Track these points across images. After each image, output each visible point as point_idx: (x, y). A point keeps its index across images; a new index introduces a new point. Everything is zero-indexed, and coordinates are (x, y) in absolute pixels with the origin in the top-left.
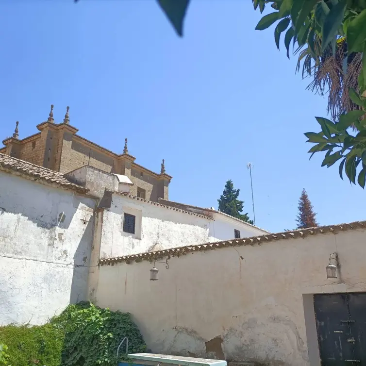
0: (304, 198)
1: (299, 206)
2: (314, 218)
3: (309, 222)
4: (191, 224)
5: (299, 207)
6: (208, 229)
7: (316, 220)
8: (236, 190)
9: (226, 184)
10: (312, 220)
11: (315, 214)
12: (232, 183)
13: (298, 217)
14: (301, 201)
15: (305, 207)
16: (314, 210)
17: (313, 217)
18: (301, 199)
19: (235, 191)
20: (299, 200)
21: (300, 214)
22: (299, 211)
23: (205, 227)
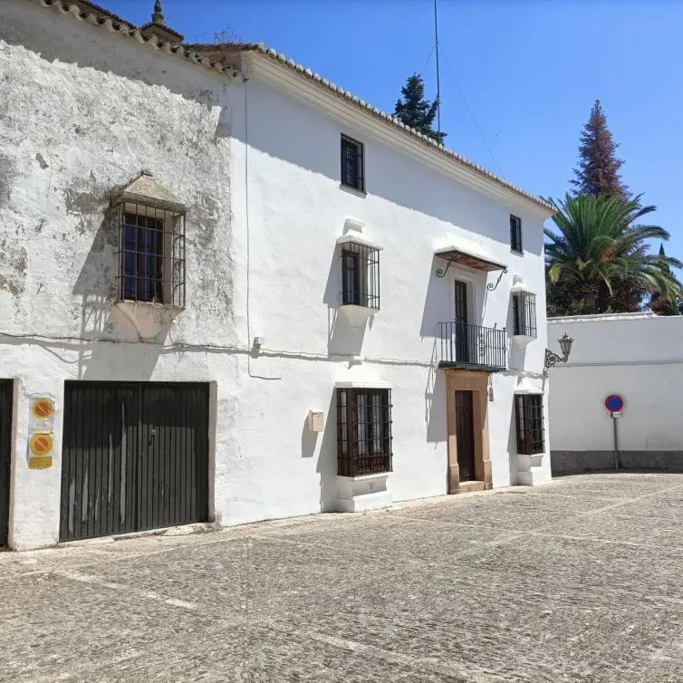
0: (596, 124)
1: (582, 145)
2: (618, 172)
3: (603, 183)
4: (134, 76)
5: (581, 149)
6: (217, 110)
7: (620, 179)
8: (430, 104)
9: (405, 84)
10: (610, 177)
11: (619, 164)
12: (421, 83)
13: (577, 172)
14: (590, 133)
15: (598, 147)
16: (617, 154)
17: (614, 170)
18: (589, 127)
19: (424, 106)
20: (584, 130)
21: (582, 166)
22: (582, 159)
23: (205, 97)
